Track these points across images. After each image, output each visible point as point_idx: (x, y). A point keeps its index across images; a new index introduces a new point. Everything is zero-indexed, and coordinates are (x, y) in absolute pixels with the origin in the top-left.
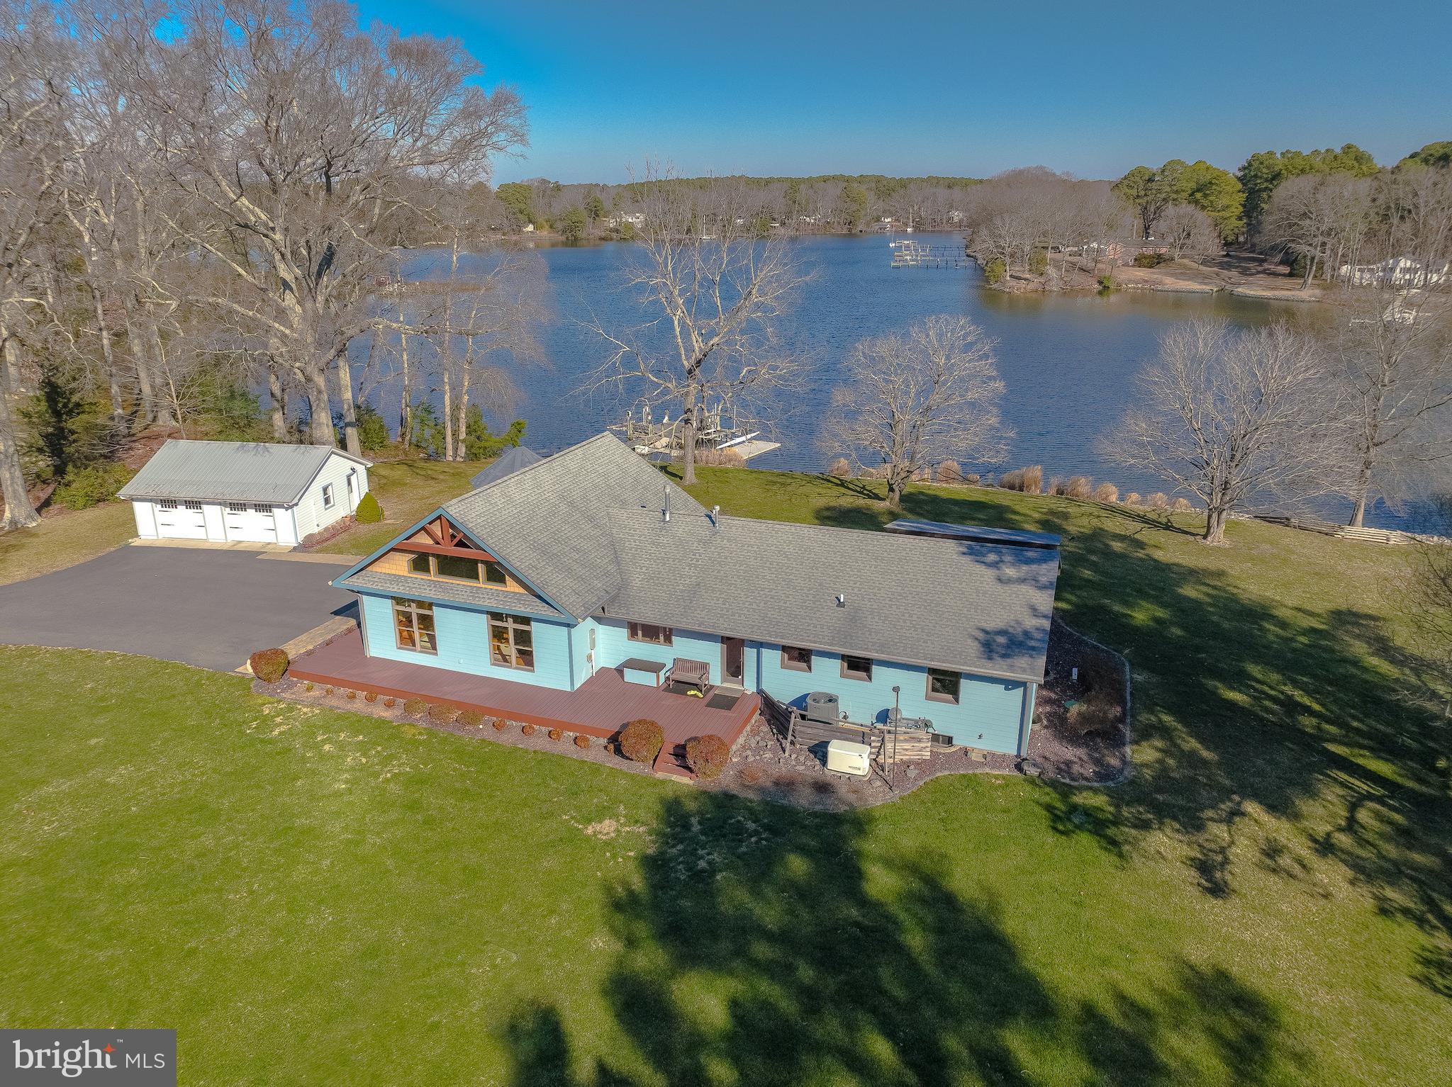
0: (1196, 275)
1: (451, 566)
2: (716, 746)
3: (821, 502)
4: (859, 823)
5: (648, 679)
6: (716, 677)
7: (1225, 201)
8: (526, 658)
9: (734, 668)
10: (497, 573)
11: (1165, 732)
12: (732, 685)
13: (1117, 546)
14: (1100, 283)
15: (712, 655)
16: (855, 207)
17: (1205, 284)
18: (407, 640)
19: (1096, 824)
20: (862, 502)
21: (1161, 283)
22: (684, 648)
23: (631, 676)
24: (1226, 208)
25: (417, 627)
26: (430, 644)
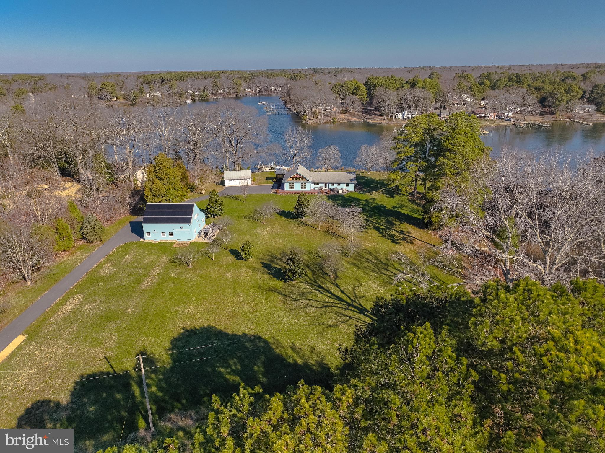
0: (357, 116)
1: (297, 179)
2: (329, 192)
5: (318, 189)
6: (324, 188)
7: (361, 93)
8: (305, 188)
9: (326, 186)
10: (302, 178)
12: (326, 188)
14: (332, 119)
15: (324, 185)
18: (290, 187)
19: (360, 193)
22: (320, 185)
23: (315, 189)
24: (363, 95)
25: (292, 186)
26: (293, 188)
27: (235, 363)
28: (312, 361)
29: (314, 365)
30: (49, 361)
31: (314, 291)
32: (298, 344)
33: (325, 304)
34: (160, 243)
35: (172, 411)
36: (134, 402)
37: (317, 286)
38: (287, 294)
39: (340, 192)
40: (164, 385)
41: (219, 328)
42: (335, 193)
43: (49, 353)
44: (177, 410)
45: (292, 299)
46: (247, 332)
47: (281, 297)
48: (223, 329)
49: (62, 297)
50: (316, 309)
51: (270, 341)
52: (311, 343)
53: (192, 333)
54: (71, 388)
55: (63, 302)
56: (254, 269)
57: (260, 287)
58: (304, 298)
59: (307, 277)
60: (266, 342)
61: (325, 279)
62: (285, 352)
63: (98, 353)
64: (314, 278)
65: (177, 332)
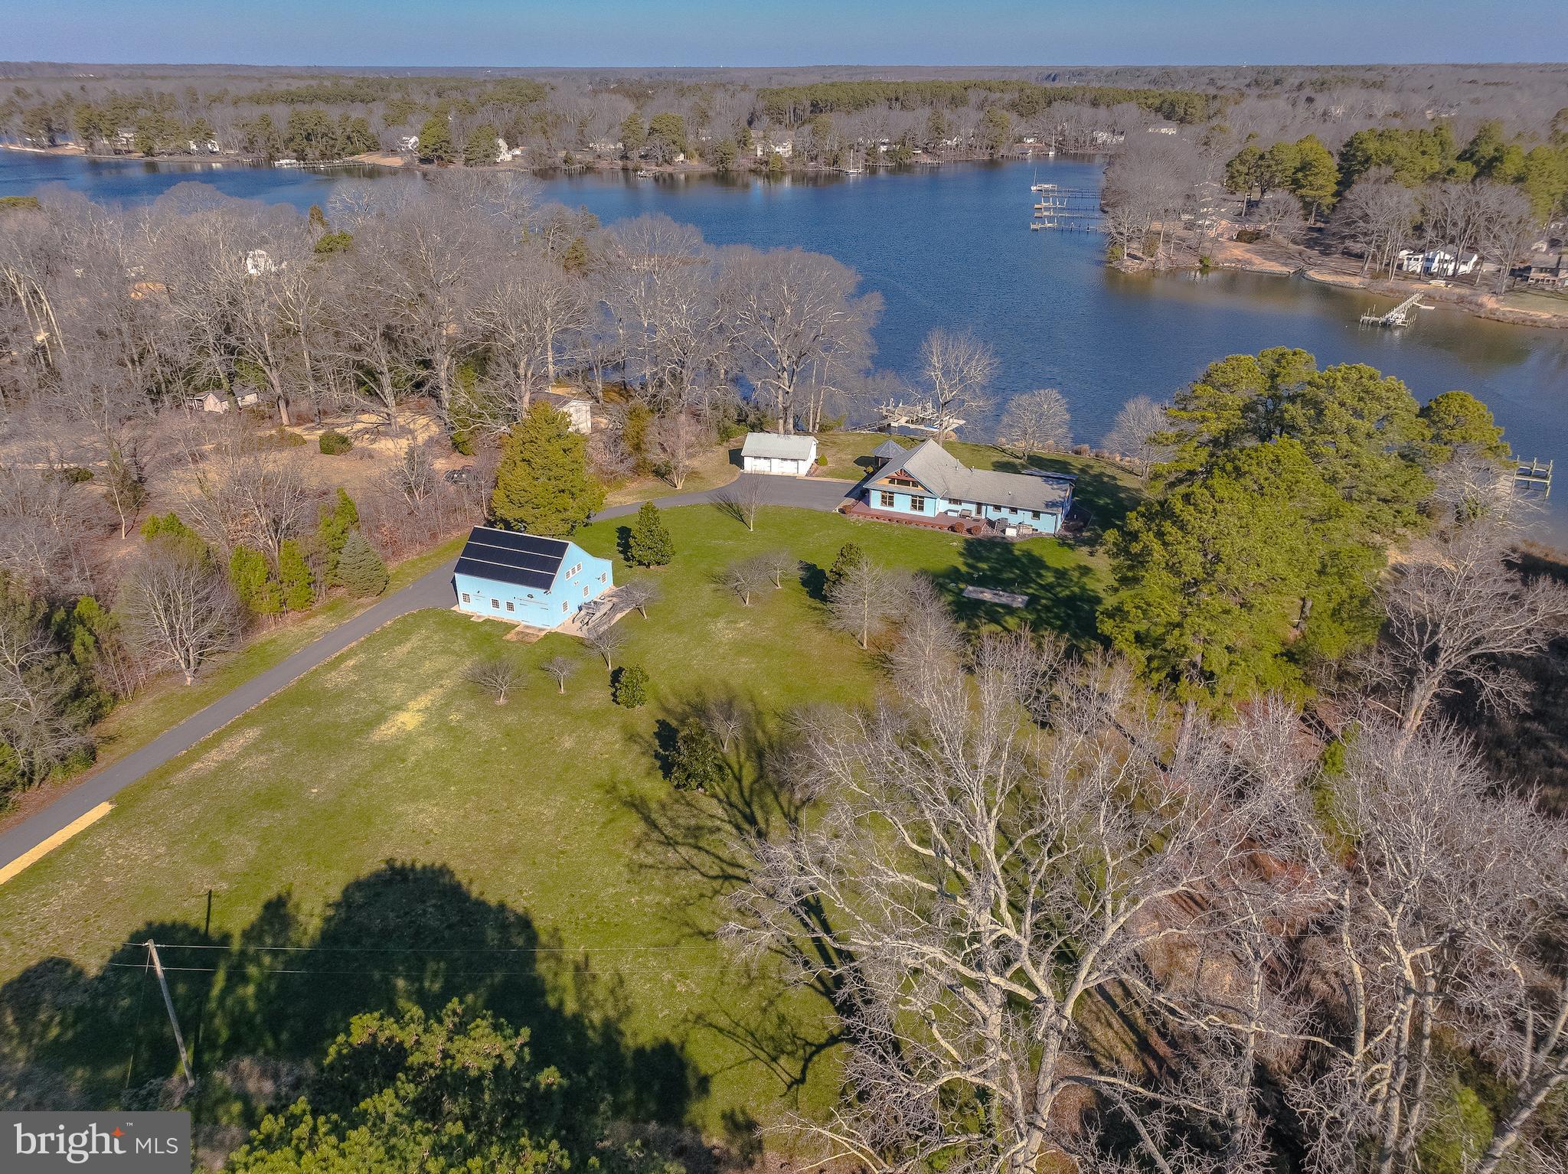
0: (1282, 255)
1: (901, 482)
2: (978, 529)
3: (995, 459)
4: (1013, 544)
5: (955, 515)
6: (974, 514)
7: (1319, 181)
8: (921, 508)
9: (979, 512)
10: (915, 484)
11: (1095, 530)
12: (978, 517)
13: (1106, 479)
14: (1201, 262)
15: (973, 508)
16: (998, 130)
17: (1286, 265)
18: (884, 502)
19: (1070, 546)
20: (1012, 460)
21: (1250, 263)
22: (965, 506)
23: (950, 514)
24: (1322, 187)
25: (888, 499)
26: (891, 504)
27: (435, 974)
28: (596, 1017)
29: (594, 1028)
30: (115, 875)
31: (728, 827)
32: (595, 967)
33: (730, 870)
34: (487, 621)
35: (252, 1052)
36: (200, 1010)
37: (745, 816)
38: (662, 821)
39: (1011, 533)
40: (273, 987)
41: (461, 877)
42: (996, 533)
43: (125, 857)
44: (261, 1052)
45: (662, 838)
46: (510, 903)
47: (639, 828)
48: (465, 882)
49: (223, 727)
50: (699, 877)
51: (544, 938)
52: (625, 969)
53: (398, 877)
54: (119, 946)
55: (217, 741)
56: (632, 737)
57: (612, 789)
58: (691, 841)
59: (736, 784)
60: (532, 938)
61: (776, 797)
62: (556, 974)
63: (203, 879)
64: (752, 791)
65: (371, 864)
